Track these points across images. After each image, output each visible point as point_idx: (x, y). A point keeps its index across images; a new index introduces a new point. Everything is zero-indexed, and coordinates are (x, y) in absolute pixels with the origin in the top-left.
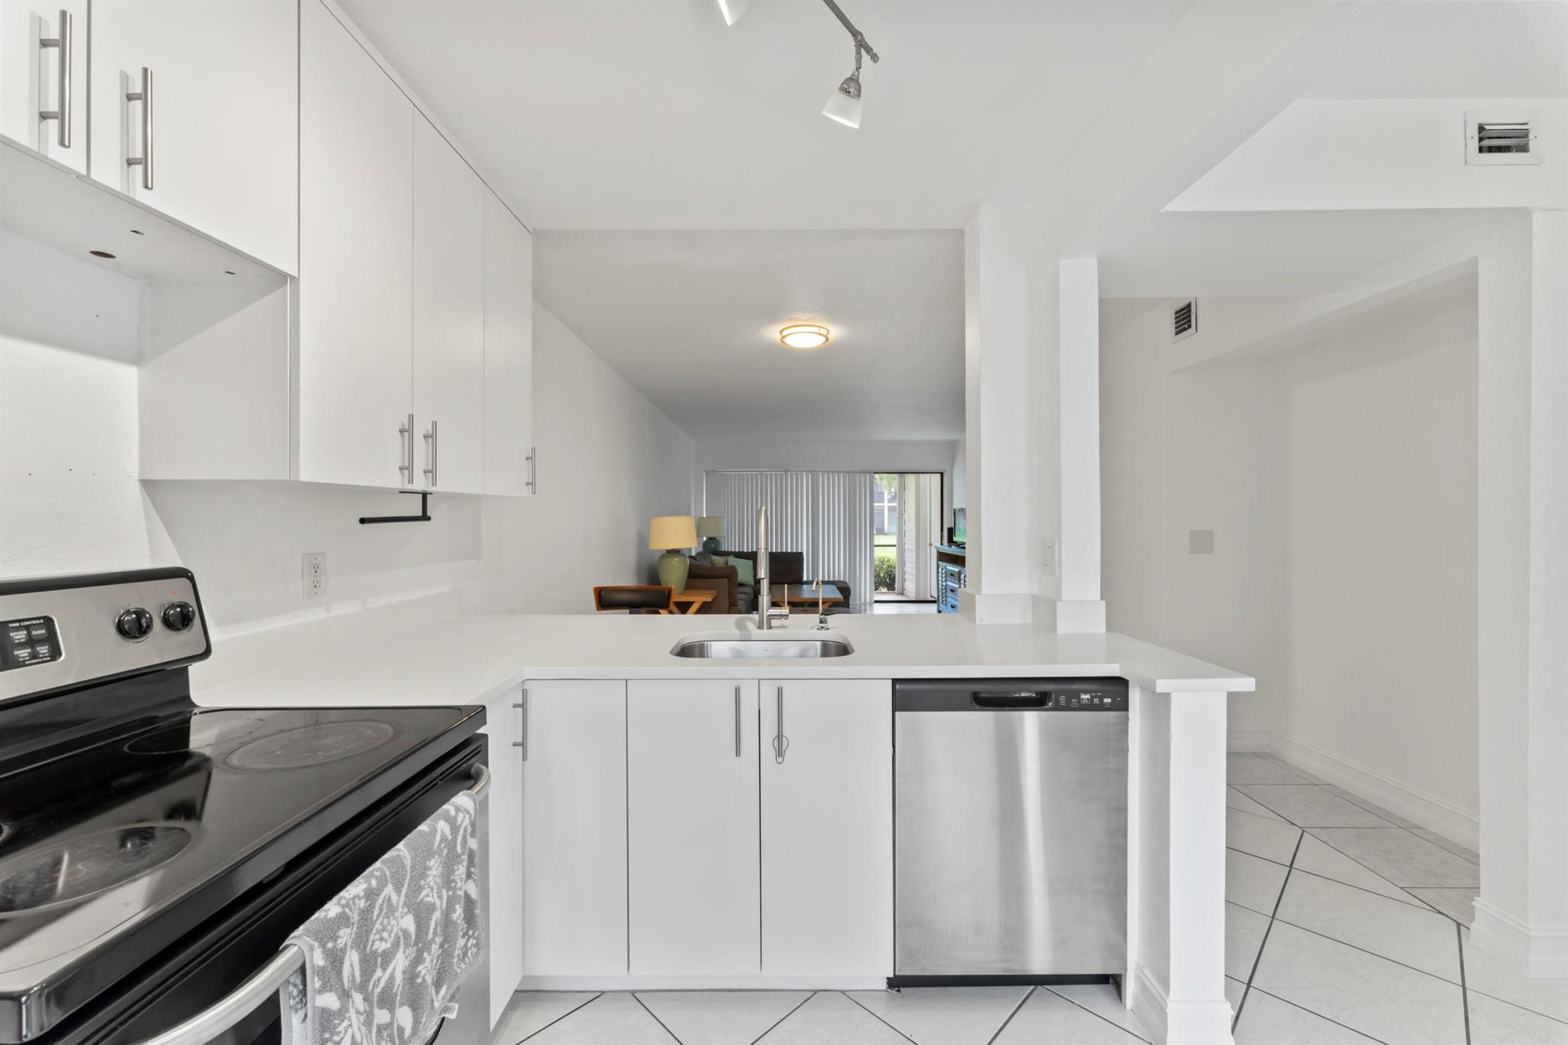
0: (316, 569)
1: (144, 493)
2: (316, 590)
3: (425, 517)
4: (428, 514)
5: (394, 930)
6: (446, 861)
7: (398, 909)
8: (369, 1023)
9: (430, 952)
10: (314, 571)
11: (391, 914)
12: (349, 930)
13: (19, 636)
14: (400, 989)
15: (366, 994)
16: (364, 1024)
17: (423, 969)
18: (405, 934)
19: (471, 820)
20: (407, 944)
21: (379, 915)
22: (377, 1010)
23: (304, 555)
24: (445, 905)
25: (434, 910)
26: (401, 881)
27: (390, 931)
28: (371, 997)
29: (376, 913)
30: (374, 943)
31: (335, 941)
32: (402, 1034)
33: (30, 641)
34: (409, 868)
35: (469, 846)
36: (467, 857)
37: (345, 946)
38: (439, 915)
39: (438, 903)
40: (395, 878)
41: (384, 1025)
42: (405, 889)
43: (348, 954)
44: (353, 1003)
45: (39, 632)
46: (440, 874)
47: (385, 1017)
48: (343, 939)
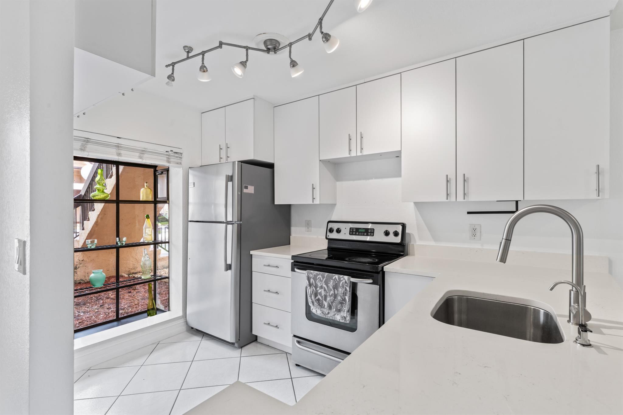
1: (415, 207)
2: (475, 237)
5: (322, 284)
6: (336, 284)
7: (322, 282)
8: (316, 295)
9: (330, 298)
10: (474, 230)
11: (321, 281)
12: (312, 275)
13: (370, 231)
14: (324, 297)
15: (316, 289)
16: (315, 293)
17: (328, 299)
18: (324, 288)
19: (346, 282)
20: (325, 290)
21: (318, 279)
22: (318, 295)
23: (470, 224)
24: (336, 293)
25: (331, 290)
26: (323, 277)
27: (321, 284)
28: (317, 291)
29: (317, 278)
30: (317, 283)
31: (310, 274)
32: (325, 306)
33: (371, 232)
34: (325, 277)
35: (346, 288)
36: (344, 289)
37: (311, 277)
38: (333, 293)
39: (333, 290)
40: (322, 275)
41: (320, 299)
42: (324, 280)
43: (312, 279)
44: (312, 287)
45: (372, 231)
46: (334, 285)
47: (320, 298)
48: (311, 275)
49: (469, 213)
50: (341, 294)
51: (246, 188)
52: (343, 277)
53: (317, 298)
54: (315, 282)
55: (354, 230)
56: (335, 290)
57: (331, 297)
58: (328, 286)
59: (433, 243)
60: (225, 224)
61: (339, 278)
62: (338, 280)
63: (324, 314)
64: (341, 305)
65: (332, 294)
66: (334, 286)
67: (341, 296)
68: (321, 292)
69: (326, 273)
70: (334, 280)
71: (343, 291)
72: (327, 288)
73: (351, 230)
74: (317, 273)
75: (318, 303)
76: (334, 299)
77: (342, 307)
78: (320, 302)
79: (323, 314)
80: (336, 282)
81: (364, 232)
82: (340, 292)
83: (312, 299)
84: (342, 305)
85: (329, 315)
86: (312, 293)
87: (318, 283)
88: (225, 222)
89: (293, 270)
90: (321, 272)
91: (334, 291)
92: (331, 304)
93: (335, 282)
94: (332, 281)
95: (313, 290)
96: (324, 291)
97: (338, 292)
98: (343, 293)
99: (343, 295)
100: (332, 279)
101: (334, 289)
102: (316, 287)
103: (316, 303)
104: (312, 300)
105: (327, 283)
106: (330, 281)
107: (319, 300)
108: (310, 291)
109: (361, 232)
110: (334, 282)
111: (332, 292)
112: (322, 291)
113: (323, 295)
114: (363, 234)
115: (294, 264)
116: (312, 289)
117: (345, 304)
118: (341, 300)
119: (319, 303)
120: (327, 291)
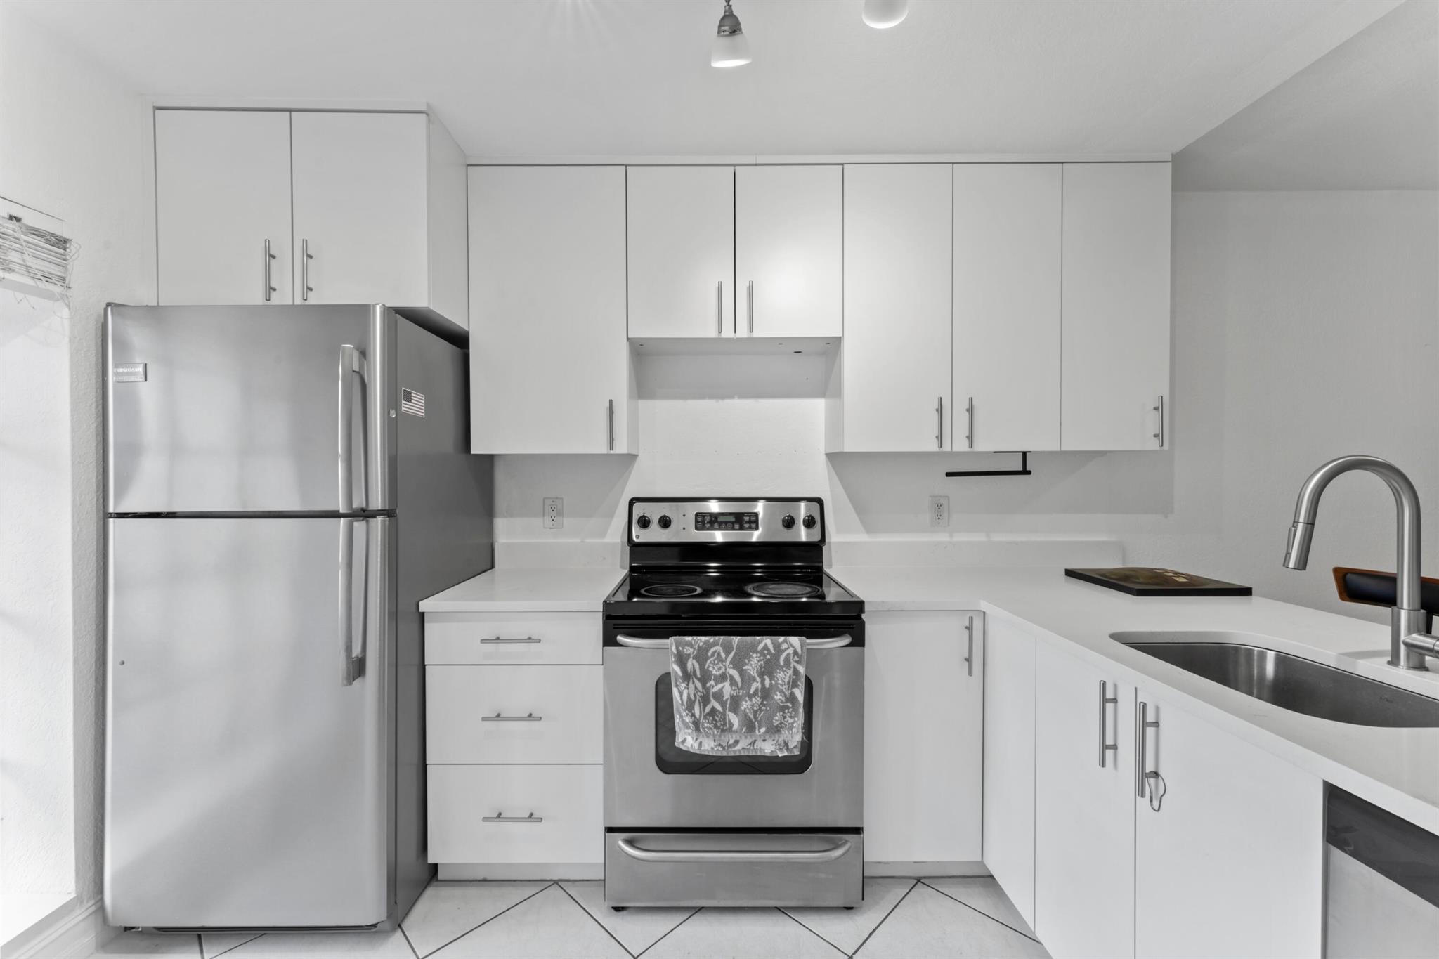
0: (939, 507)
1: (829, 464)
2: (940, 521)
3: (1025, 472)
4: (1028, 469)
5: (723, 670)
6: (768, 662)
7: (725, 661)
8: (705, 701)
9: (751, 700)
10: (937, 508)
11: (722, 661)
12: (692, 650)
13: (747, 519)
14: (729, 702)
15: (704, 686)
16: (701, 697)
17: (745, 705)
18: (732, 678)
19: (795, 653)
20: (733, 682)
21: (713, 655)
22: (712, 699)
23: (931, 496)
24: (767, 686)
25: (754, 680)
26: (728, 650)
27: (720, 669)
28: (707, 690)
29: (709, 654)
30: (709, 667)
31: (683, 648)
32: (731, 725)
33: (750, 522)
34: (735, 647)
35: (795, 668)
36: (791, 672)
37: (689, 655)
38: (760, 686)
39: (758, 679)
40: (723, 646)
41: (718, 711)
42: (731, 656)
43: (691, 659)
44: (693, 682)
45: (754, 519)
46: (761, 665)
47: (718, 707)
48: (688, 650)
49: (948, 474)
50: (782, 685)
51: (408, 397)
52: (785, 641)
53: (708, 709)
54: (702, 667)
55: (708, 519)
56: (766, 677)
57: (754, 699)
58: (742, 672)
59: (863, 537)
60: (342, 520)
61: (777, 646)
62: (773, 651)
63: (724, 748)
64: (781, 713)
65: (756, 690)
66: (761, 668)
67: (781, 692)
68: (721, 689)
69: (734, 637)
70: (761, 652)
71: (788, 675)
72: (741, 675)
73: (700, 519)
74: (706, 642)
75: (712, 723)
76: (763, 701)
77: (785, 718)
78: (718, 719)
79: (721, 749)
80: (768, 657)
81: (733, 523)
82: (780, 682)
83: (693, 715)
84: (784, 713)
85: (739, 747)
86: (693, 698)
87: (711, 669)
88: (341, 511)
89: (609, 641)
90: (717, 638)
91: (763, 681)
92: (752, 717)
93: (765, 656)
94: (755, 655)
95: (696, 688)
96: (731, 685)
97: (773, 682)
98: (789, 683)
99: (786, 686)
100: (755, 651)
101: (761, 675)
102: (705, 677)
103: (708, 723)
104: (695, 717)
105: (738, 664)
106: (751, 656)
107: (713, 712)
108: (689, 694)
109: (726, 523)
110: (762, 658)
111: (755, 686)
112: (724, 686)
113: (727, 696)
114: (730, 526)
115: (614, 625)
116: (692, 687)
117: (791, 710)
118: (782, 702)
119: (716, 721)
120: (740, 685)
